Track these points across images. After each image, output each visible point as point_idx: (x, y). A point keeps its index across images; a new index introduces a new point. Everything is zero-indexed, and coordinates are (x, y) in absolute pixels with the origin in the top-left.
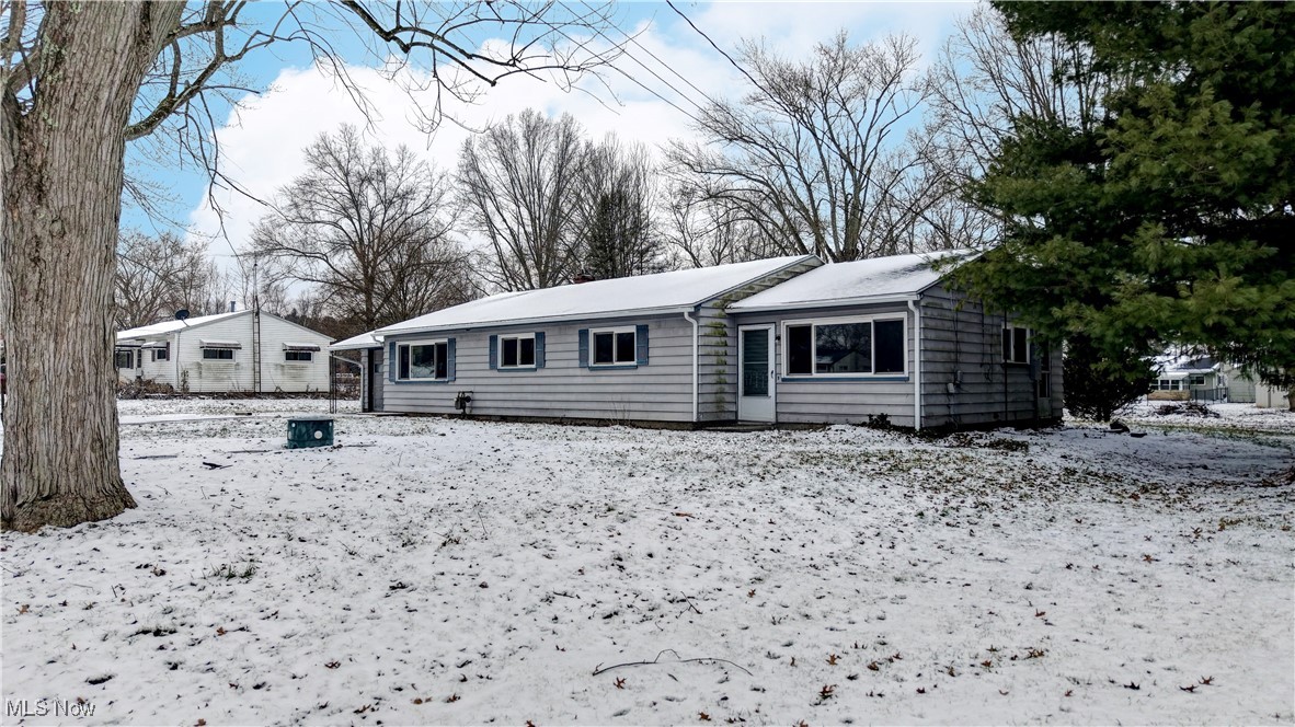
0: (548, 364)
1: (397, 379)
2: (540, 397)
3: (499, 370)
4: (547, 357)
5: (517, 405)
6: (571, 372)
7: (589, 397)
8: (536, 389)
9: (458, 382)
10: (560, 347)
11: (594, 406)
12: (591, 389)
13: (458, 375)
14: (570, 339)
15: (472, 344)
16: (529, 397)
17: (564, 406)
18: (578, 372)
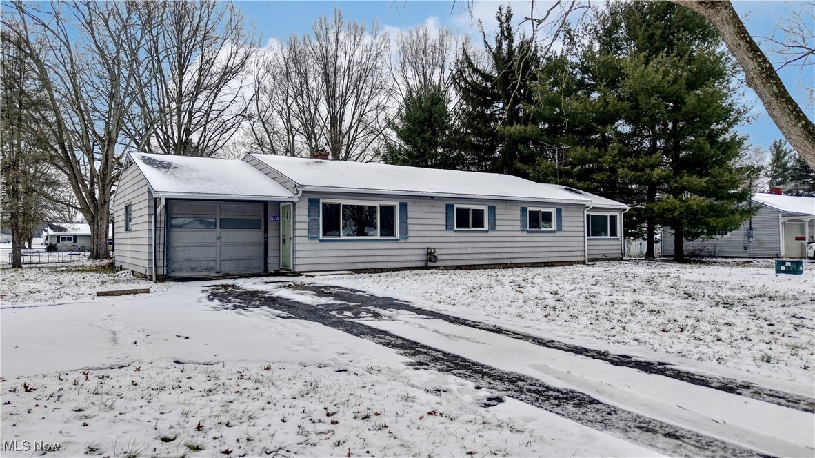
0: (497, 228)
1: (321, 238)
2: (492, 250)
3: (455, 231)
4: (497, 223)
5: (471, 256)
6: (515, 234)
7: (527, 250)
8: (488, 245)
9: (410, 240)
10: (507, 217)
11: (530, 255)
12: (528, 244)
13: (410, 233)
14: (514, 212)
15: (427, 209)
16: (483, 251)
17: (510, 256)
18: (520, 234)
